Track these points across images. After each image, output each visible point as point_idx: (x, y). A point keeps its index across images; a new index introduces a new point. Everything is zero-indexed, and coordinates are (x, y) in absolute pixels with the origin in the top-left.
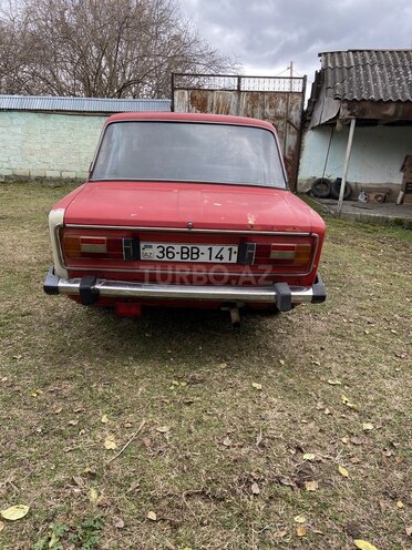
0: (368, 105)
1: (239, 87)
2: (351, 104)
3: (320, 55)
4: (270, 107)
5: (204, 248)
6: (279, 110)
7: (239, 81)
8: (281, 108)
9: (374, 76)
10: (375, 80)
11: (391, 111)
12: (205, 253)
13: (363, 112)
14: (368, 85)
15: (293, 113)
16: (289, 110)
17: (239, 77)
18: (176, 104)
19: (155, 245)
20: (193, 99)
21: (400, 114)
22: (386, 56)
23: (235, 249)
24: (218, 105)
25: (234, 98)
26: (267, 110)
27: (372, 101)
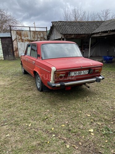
0: (68, 35)
1: (30, 30)
2: (64, 35)
3: (52, 22)
4: (39, 35)
5: (82, 72)
6: (41, 36)
7: (30, 28)
8: (42, 35)
9: (67, 28)
10: (68, 29)
11: (73, 36)
12: (83, 73)
13: (67, 37)
14: (67, 30)
15: (45, 37)
16: (44, 36)
17: (30, 27)
18: (12, 34)
19: (73, 72)
20: (17, 33)
21: (75, 37)
22: (68, 23)
23: (88, 71)
24: (25, 35)
25: (29, 33)
26: (38, 36)
27: (69, 34)
